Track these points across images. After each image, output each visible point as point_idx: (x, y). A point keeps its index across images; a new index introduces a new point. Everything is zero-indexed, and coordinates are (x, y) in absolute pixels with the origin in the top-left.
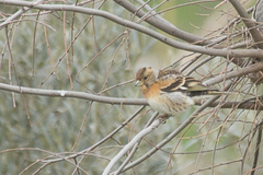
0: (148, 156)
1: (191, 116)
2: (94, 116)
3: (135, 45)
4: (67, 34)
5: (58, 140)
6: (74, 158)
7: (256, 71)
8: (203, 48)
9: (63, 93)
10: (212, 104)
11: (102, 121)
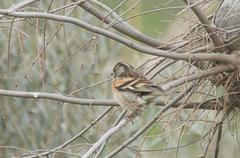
0: (116, 154)
1: (156, 116)
2: (65, 116)
3: (103, 50)
4: (40, 39)
5: (32, 138)
6: (47, 155)
7: (216, 74)
8: (167, 52)
9: (36, 94)
10: (175, 105)
11: (73, 121)
